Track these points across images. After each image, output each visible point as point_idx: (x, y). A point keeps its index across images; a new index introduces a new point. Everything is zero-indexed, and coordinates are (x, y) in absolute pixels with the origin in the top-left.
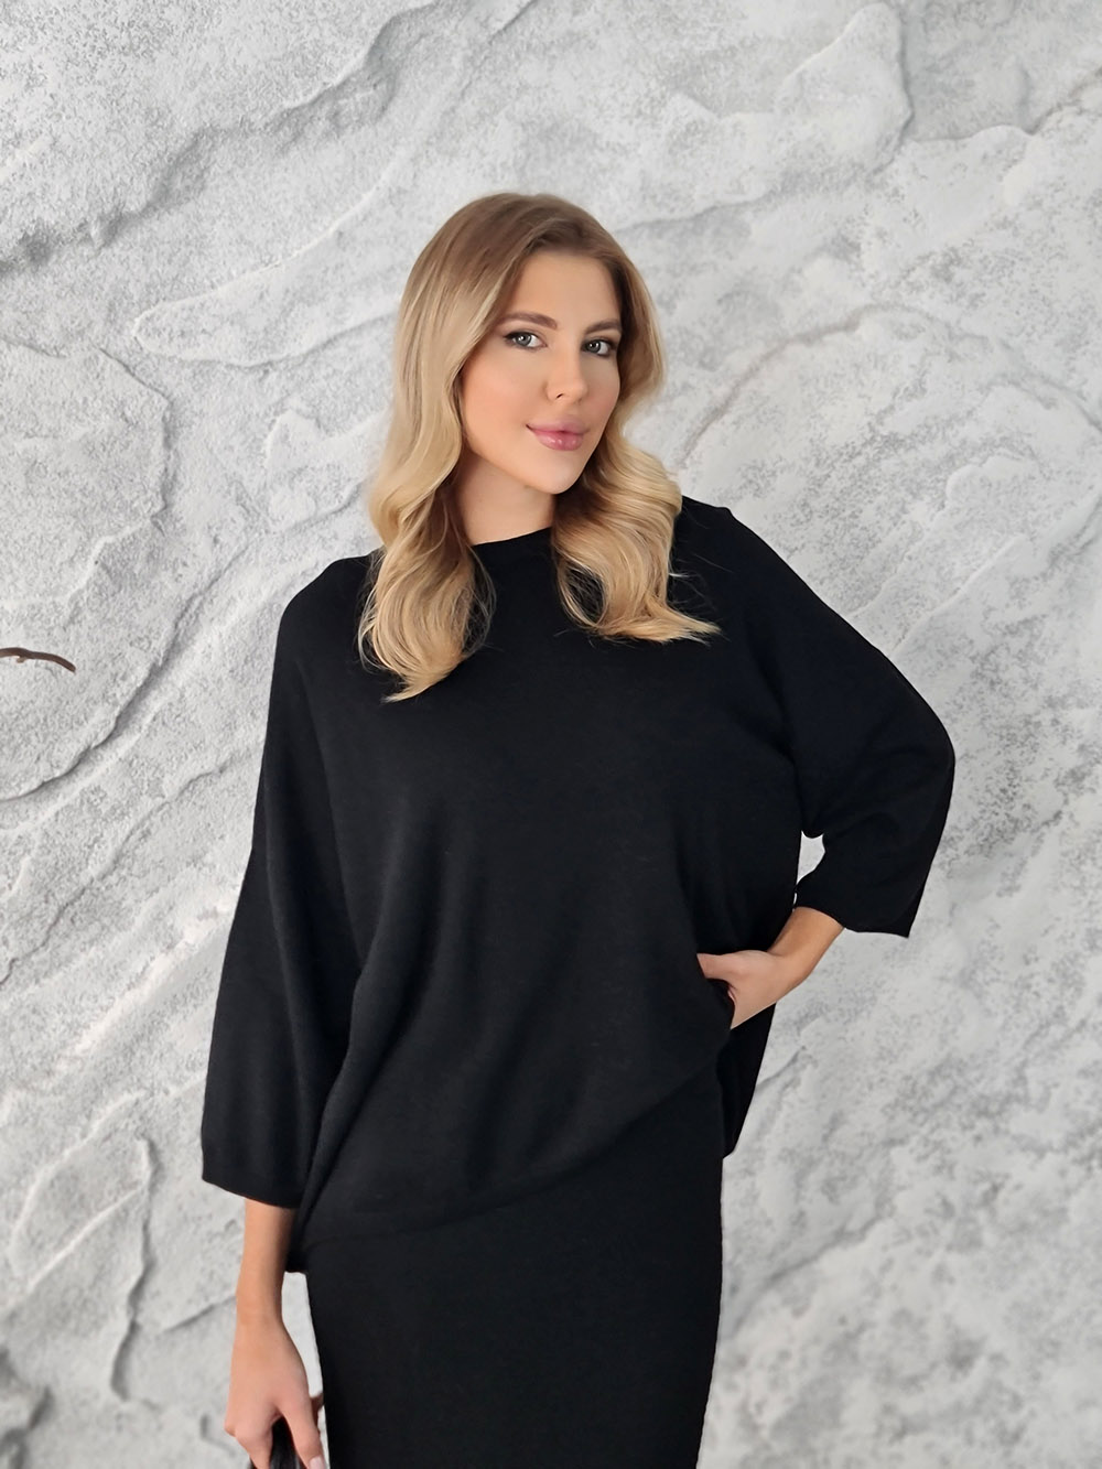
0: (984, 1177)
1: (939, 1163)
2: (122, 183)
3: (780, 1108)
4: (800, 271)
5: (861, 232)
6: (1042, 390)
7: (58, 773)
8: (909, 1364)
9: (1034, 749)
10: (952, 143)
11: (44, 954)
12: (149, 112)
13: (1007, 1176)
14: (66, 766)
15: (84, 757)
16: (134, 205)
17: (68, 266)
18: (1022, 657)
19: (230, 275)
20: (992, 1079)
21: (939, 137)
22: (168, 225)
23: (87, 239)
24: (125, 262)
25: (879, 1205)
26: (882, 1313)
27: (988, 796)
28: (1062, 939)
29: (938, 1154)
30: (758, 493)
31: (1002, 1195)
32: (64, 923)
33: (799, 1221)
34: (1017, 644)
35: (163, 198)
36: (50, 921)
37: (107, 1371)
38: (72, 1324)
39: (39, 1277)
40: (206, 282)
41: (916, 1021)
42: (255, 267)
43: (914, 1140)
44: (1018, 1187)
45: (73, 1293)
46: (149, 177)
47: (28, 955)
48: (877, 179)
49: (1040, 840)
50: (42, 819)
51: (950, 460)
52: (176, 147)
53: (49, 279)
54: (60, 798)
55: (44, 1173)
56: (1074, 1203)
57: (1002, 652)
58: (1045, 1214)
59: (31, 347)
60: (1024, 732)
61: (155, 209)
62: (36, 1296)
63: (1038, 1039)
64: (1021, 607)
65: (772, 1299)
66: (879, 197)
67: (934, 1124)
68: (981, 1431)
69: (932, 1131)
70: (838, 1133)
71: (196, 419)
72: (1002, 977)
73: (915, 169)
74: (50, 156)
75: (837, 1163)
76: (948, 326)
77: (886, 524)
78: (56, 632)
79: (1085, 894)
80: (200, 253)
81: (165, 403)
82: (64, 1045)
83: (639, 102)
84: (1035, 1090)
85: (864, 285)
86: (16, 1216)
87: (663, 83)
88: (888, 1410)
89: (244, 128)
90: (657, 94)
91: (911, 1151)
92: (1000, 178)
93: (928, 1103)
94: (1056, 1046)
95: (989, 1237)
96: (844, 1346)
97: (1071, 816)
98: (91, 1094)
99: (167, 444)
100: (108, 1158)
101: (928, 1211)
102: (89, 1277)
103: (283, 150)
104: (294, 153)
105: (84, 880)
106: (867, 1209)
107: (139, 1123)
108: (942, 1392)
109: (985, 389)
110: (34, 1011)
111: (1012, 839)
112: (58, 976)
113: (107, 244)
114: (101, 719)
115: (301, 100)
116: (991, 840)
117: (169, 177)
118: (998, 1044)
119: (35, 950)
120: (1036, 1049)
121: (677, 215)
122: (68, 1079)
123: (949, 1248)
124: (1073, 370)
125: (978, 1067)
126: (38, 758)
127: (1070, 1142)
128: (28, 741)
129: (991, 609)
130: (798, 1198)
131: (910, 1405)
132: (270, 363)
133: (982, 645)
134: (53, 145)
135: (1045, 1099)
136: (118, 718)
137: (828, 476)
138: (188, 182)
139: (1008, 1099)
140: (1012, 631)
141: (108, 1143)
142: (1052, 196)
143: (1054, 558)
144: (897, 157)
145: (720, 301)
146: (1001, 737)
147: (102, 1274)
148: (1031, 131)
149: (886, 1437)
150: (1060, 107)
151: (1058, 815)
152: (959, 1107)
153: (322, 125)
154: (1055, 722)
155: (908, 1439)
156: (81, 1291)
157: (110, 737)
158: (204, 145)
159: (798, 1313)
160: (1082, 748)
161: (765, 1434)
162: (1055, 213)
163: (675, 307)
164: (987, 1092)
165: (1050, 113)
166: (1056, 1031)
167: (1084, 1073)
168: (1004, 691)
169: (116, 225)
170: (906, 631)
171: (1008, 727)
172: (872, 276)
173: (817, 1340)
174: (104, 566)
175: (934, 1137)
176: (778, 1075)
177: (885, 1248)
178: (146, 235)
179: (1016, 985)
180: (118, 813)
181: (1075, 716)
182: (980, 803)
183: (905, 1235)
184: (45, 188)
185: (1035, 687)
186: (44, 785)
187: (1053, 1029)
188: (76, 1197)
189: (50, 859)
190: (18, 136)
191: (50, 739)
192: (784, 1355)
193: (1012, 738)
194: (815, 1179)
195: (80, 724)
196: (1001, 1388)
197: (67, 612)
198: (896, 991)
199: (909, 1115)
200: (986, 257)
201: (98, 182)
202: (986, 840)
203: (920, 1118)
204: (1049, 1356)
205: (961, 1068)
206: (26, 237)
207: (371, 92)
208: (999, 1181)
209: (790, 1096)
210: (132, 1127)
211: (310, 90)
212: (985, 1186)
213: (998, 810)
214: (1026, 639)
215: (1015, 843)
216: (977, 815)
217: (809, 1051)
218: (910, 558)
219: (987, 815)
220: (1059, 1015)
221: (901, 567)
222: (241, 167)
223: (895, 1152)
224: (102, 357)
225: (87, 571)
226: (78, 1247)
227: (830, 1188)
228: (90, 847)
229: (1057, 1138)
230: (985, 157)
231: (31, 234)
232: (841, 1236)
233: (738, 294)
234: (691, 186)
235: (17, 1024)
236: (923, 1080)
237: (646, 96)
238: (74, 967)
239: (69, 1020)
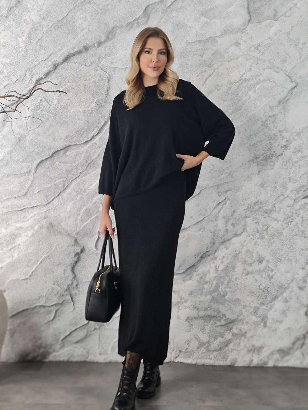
0: (266, 225)
1: (256, 222)
2: (100, 36)
3: (223, 208)
4: (228, 49)
5: (241, 41)
6: (277, 70)
7: (88, 140)
8: (249, 261)
9: (276, 140)
10: (259, 24)
11: (86, 172)
12: (105, 24)
13: (271, 225)
14: (90, 139)
15: (93, 137)
16: (102, 40)
17: (92, 51)
18: (273, 122)
19: (120, 52)
20: (268, 206)
21: (256, 23)
22: (109, 44)
23: (95, 46)
24: (101, 50)
25: (244, 229)
26: (244, 250)
27: (266, 149)
28: (283, 179)
29: (256, 220)
30: (218, 90)
31: (269, 229)
32: (89, 167)
33: (227, 231)
34: (272, 119)
35: (107, 39)
36: (87, 166)
37: (94, 245)
38: (88, 236)
39: (82, 226)
40: (115, 54)
41: (251, 193)
42: (124, 51)
43: (251, 217)
44: (273, 227)
45: (89, 230)
46: (105, 35)
47: (83, 172)
48: (244, 31)
49: (278, 159)
50: (86, 148)
51: (257, 83)
52: (110, 30)
53: (89, 54)
54: (89, 145)
55: (84, 209)
56: (284, 231)
57: (268, 121)
58: (278, 233)
59: (85, 65)
60: (274, 137)
61: (106, 41)
62: (82, 230)
63: (278, 199)
64: (272, 112)
65: (222, 247)
66: (244, 34)
67: (255, 214)
68: (264, 275)
69: (255, 216)
70: (235, 214)
71: (113, 78)
72: (270, 186)
73: (251, 29)
74: (88, 32)
75: (235, 220)
76: (257, 58)
77: (244, 96)
78: (88, 115)
79: (288, 170)
80: (114, 48)
81: (108, 75)
82: (88, 187)
83: (195, 18)
84: (277, 209)
85: (241, 51)
86: (79, 216)
87: (200, 15)
88: (245, 269)
89: (121, 26)
90: (199, 17)
91: (251, 219)
92: (269, 30)
93: (254, 210)
94: (282, 200)
95: (266, 237)
96: (236, 256)
97: (285, 154)
98: (92, 196)
99: (108, 82)
100: (95, 207)
101: (254, 231)
102: (91, 227)
103: (129, 30)
104: (131, 30)
105: (93, 159)
106: (241, 230)
107: (100, 201)
108: (256, 267)
109: (264, 69)
110: (84, 181)
111: (272, 158)
112: (88, 176)
113: (98, 47)
114: (96, 131)
115: (132, 20)
116: (267, 158)
117: (109, 35)
118: (269, 199)
119: (84, 171)
120: (278, 201)
121: (203, 39)
122: (89, 193)
123: (258, 238)
124: (284, 66)
125: (265, 203)
126: (85, 137)
127: (285, 220)
128: (83, 134)
129: (265, 112)
130: (226, 226)
131: (249, 269)
132: (126, 68)
133: (264, 119)
134: (89, 30)
135: (280, 211)
136: (99, 130)
137: (232, 87)
138: (112, 36)
139: (272, 210)
140: (271, 117)
141: (95, 204)
142: (279, 33)
143: (280, 102)
144: (248, 27)
145: (212, 55)
146: (269, 138)
147: (93, 227)
148: (276, 21)
149: (244, 275)
150: (282, 16)
151: (282, 154)
152: (261, 211)
153: (136, 25)
154: (281, 135)
155: (249, 275)
156: (90, 230)
157: (97, 134)
158: (115, 29)
159: (227, 249)
160: (287, 141)
161: (219, 272)
162: (280, 36)
163: (203, 56)
164: (267, 209)
165: (280, 17)
166: (282, 197)
167: (288, 206)
168: (269, 128)
169: (100, 44)
170: (247, 116)
171: (270, 136)
172: (243, 49)
173: (230, 254)
174: (97, 103)
175: (255, 217)
176: (222, 202)
177: (245, 238)
178: (105, 46)
179: (273, 188)
180: (99, 147)
181: (285, 134)
182: (264, 151)
183: (249, 235)
184: (87, 38)
185: (276, 128)
186: (86, 142)
187: (281, 197)
188: (89, 213)
189: (87, 155)
190: (83, 29)
191: (87, 133)
192: (224, 257)
193: (271, 138)
194: (230, 223)
195: (92, 131)
196: (269, 267)
197: (90, 111)
198: (246, 187)
199: (250, 212)
200: (265, 45)
201: (96, 36)
202: (266, 158)
203: (253, 213)
204: (279, 261)
205: (261, 203)
206: (84, 46)
207: (144, 19)
208: (269, 226)
209: (225, 206)
210: (99, 202)
211: (133, 19)
212: (266, 227)
213: (268, 152)
214: (274, 118)
215: (272, 159)
216: (263, 153)
217: (228, 197)
218: (248, 102)
219: (266, 153)
220: (282, 194)
221: (247, 104)
222: (122, 33)
223: (247, 219)
224: (97, 67)
225: (94, 104)
226: (89, 222)
227: (233, 225)
228: (94, 153)
229: (282, 219)
230: (266, 26)
231: (85, 45)
232: (236, 235)
233: (216, 53)
234: (206, 33)
235: (81, 183)
236: (253, 205)
237: (196, 17)
238: (91, 174)
239: (89, 183)
